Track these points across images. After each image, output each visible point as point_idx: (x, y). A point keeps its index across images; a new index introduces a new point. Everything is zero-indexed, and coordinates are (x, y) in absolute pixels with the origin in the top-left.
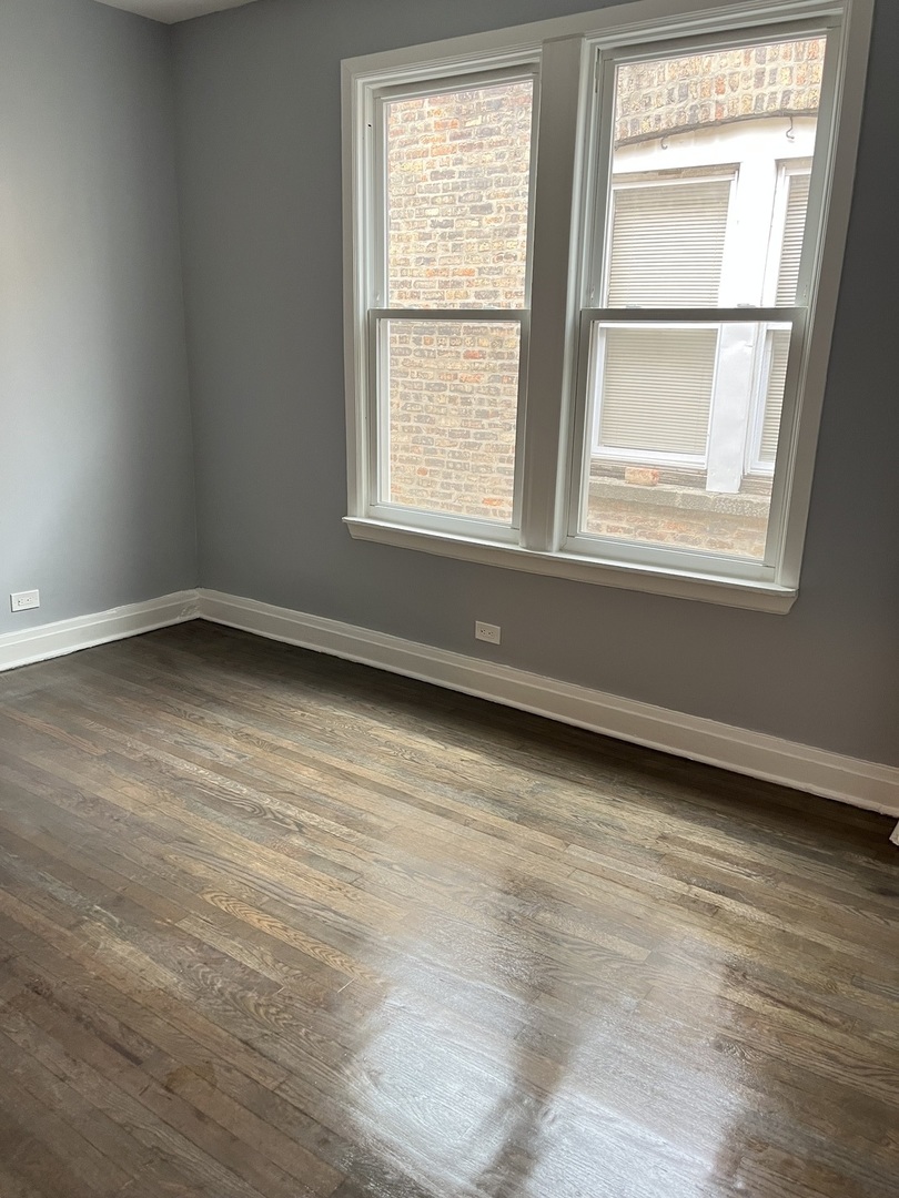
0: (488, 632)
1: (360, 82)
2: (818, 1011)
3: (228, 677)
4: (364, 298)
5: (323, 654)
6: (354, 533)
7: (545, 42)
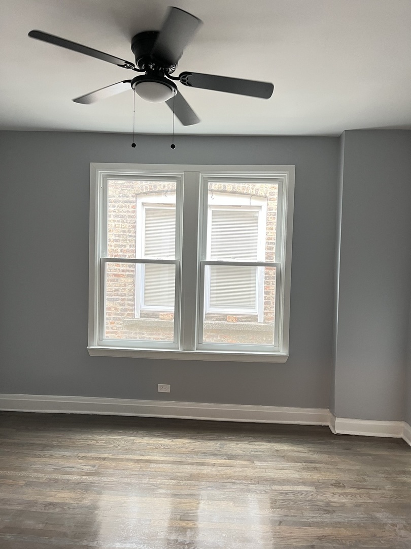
0: (164, 388)
1: (99, 171)
2: (369, 487)
3: (39, 434)
4: (99, 254)
5: (71, 414)
6: (91, 354)
7: (184, 172)
